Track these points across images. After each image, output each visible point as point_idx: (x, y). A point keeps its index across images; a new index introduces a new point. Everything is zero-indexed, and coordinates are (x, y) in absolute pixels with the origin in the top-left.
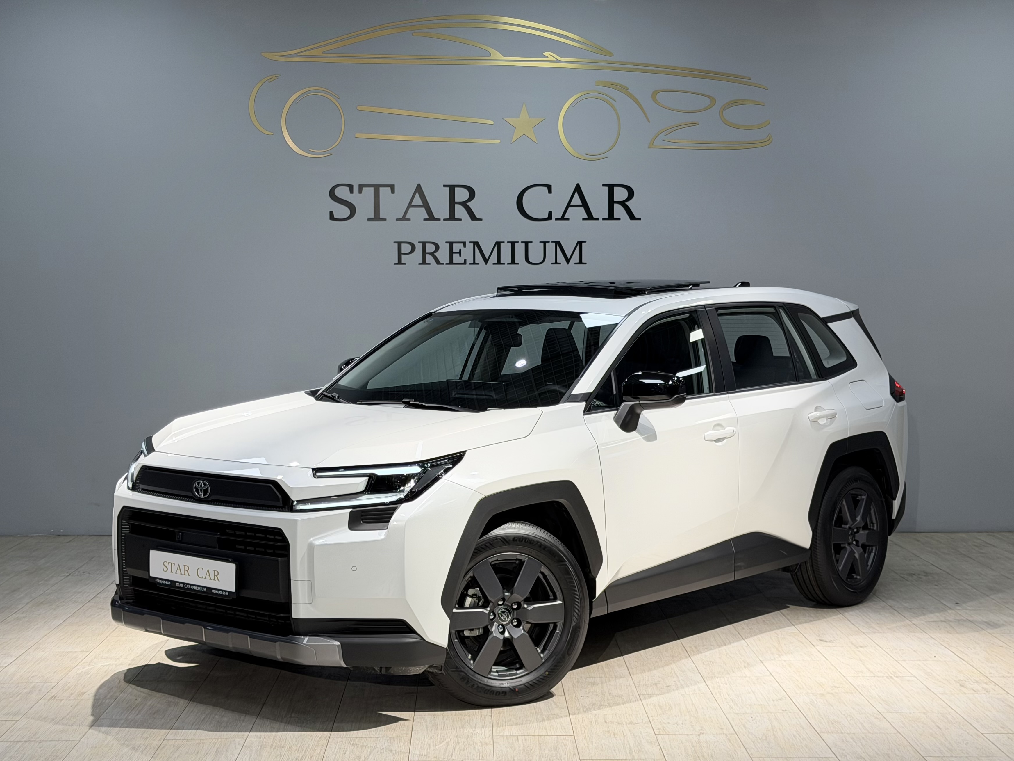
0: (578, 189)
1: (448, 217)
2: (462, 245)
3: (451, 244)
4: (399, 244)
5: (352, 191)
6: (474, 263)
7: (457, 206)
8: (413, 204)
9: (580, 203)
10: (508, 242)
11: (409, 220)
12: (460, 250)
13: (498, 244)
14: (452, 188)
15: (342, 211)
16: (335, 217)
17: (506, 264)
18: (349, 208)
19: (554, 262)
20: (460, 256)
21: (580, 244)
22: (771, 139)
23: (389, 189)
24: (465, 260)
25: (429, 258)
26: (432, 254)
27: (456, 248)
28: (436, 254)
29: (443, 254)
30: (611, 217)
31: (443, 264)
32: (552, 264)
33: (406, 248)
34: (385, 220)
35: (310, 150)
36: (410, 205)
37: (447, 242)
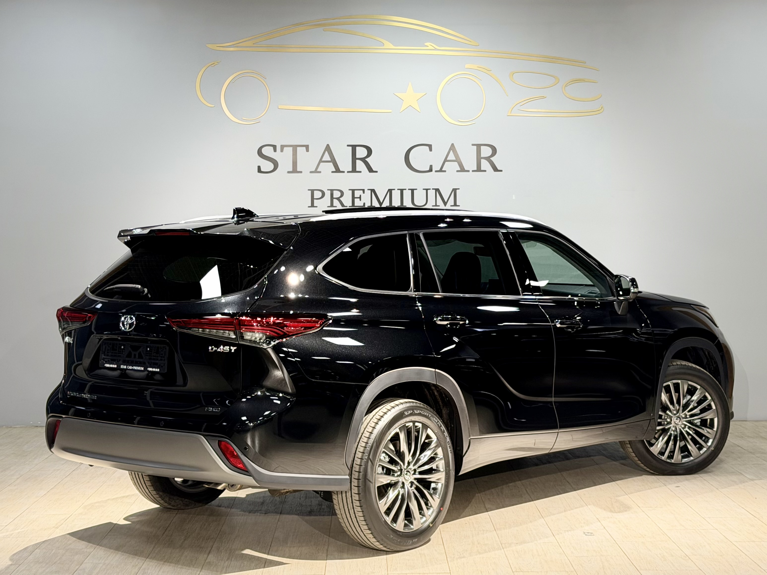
0: (453, 148)
1: (351, 170)
2: (362, 191)
3: (353, 191)
4: (312, 191)
5: (275, 150)
7: (358, 161)
8: (323, 160)
9: (455, 159)
10: (398, 189)
11: (320, 172)
12: (360, 196)
13: (390, 191)
14: (354, 147)
15: (268, 166)
16: (262, 170)
18: (272, 163)
19: (435, 204)
20: (360, 200)
21: (455, 190)
22: (603, 108)
23: (304, 148)
24: (364, 204)
25: (336, 202)
26: (338, 199)
27: (357, 194)
28: (341, 199)
29: (347, 199)
30: (479, 169)
32: (433, 206)
33: (317, 194)
34: (301, 172)
35: (243, 118)
36: (321, 161)
37: (350, 190)
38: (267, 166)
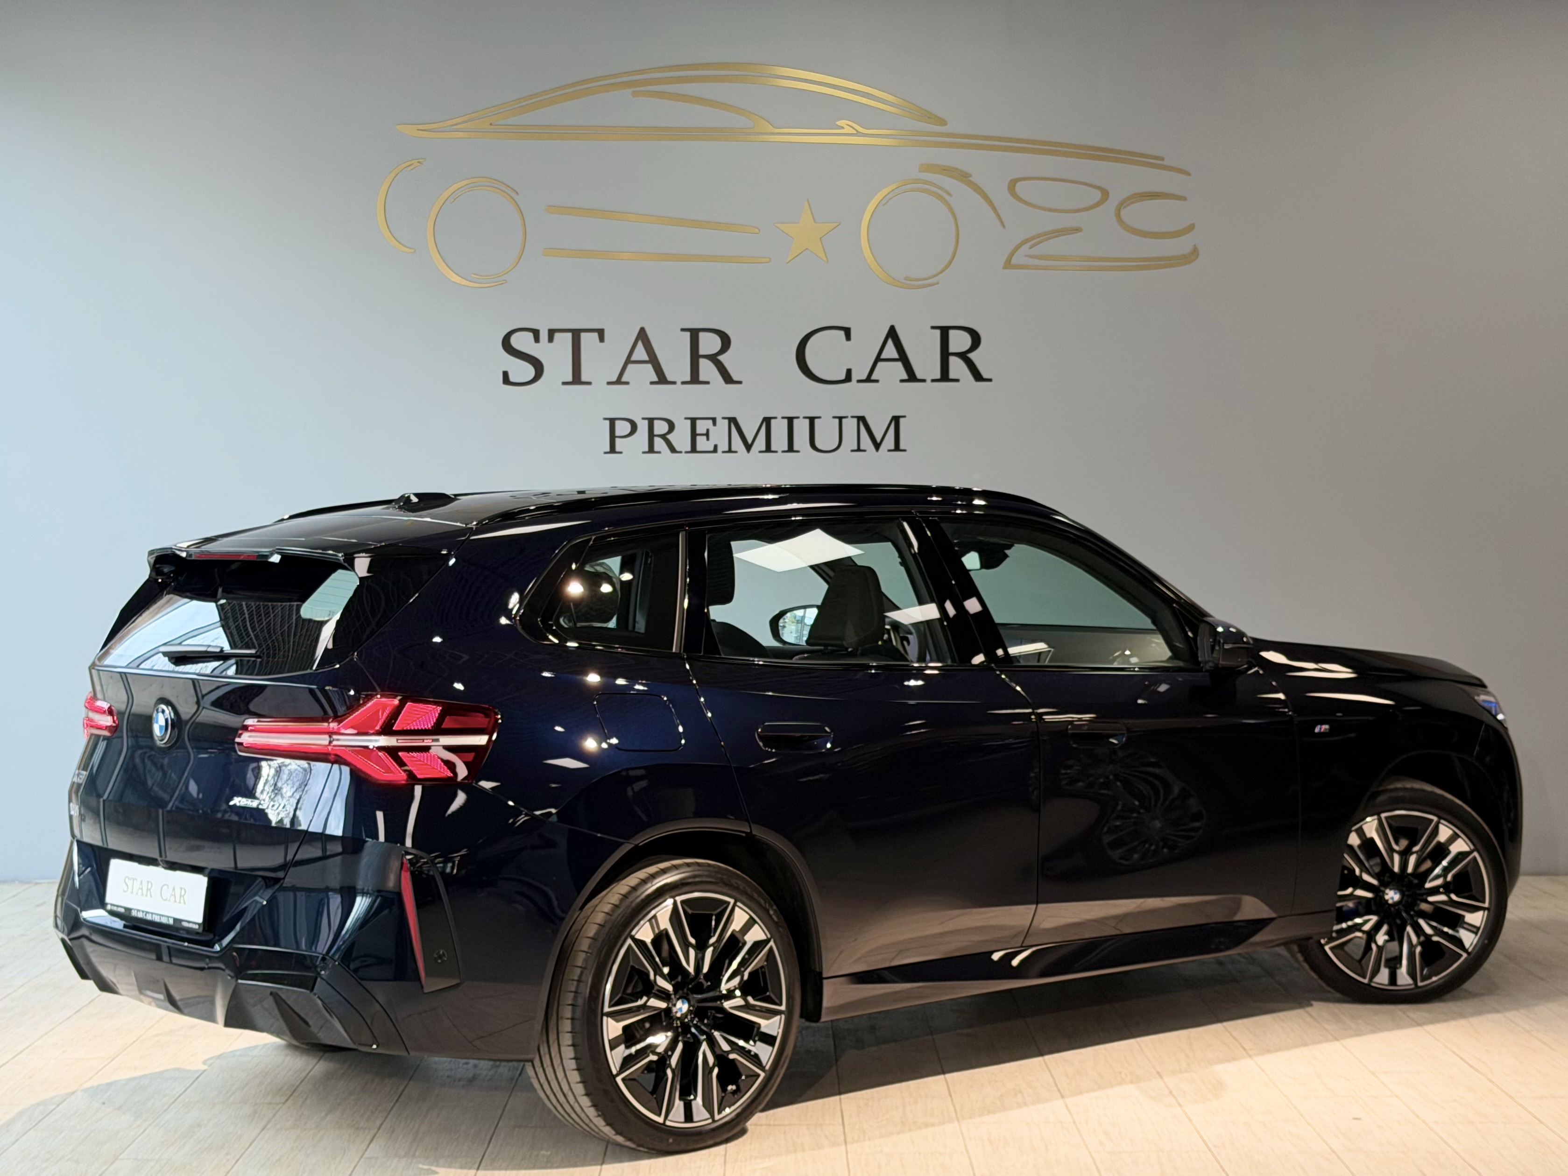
0: (892, 334)
1: (688, 379)
2: (711, 422)
3: (693, 421)
4: (612, 421)
5: (537, 339)
6: (730, 451)
7: (702, 362)
8: (633, 358)
9: (896, 356)
10: (783, 418)
11: (627, 383)
12: (708, 430)
13: (767, 421)
14: (694, 334)
15: (524, 371)
16: (512, 379)
17: (780, 451)
18: (533, 366)
19: (856, 448)
20: (708, 439)
21: (896, 420)
22: (1197, 253)
23: (596, 335)
24: (716, 447)
25: (659, 443)
26: (663, 437)
27: (701, 427)
28: (669, 437)
29: (681, 437)
30: (945, 376)
31: (681, 452)
32: (853, 451)
33: (622, 428)
34: (589, 383)
35: (473, 276)
36: (628, 361)
37: (686, 418)
38: (522, 371)
